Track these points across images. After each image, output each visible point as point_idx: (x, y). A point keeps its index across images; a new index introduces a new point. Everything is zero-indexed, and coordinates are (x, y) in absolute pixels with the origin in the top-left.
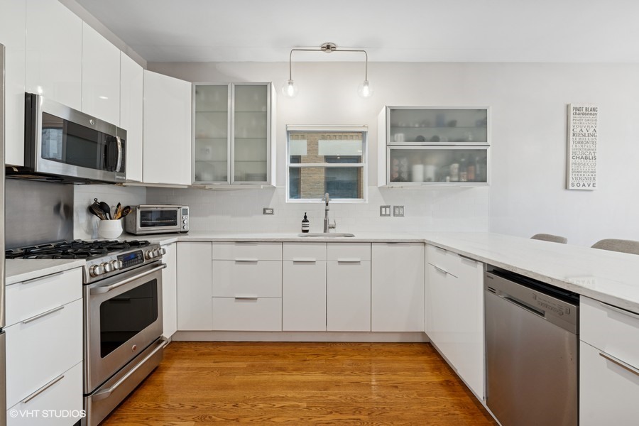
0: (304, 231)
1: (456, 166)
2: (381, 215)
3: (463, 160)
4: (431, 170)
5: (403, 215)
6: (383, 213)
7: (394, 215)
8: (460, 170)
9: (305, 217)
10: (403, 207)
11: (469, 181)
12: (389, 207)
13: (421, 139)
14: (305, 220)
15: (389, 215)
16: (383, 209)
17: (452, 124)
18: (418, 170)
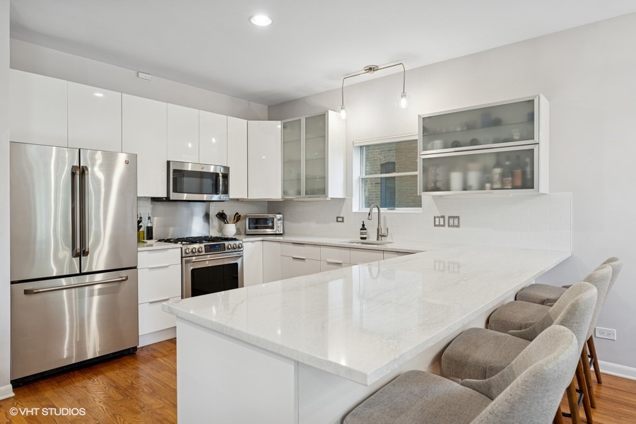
0: (362, 238)
1: (498, 171)
2: (435, 225)
3: (508, 163)
4: (473, 178)
5: (458, 226)
6: (437, 223)
7: (449, 226)
8: (503, 175)
9: (363, 225)
10: (458, 217)
11: (514, 188)
12: (443, 217)
13: (456, 144)
14: (363, 228)
15: (444, 226)
16: (437, 219)
17: (497, 123)
18: (456, 178)
